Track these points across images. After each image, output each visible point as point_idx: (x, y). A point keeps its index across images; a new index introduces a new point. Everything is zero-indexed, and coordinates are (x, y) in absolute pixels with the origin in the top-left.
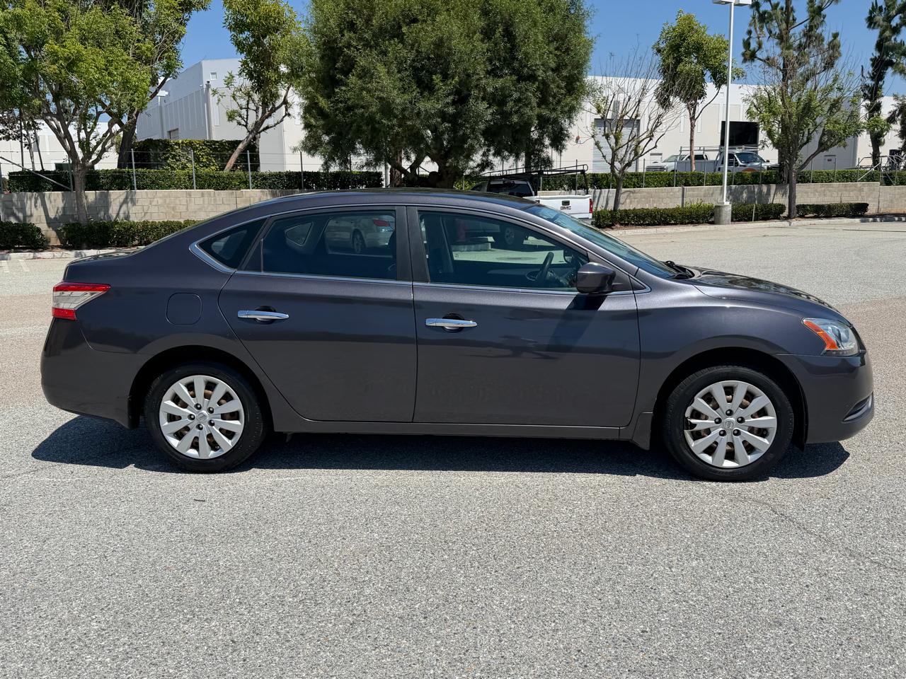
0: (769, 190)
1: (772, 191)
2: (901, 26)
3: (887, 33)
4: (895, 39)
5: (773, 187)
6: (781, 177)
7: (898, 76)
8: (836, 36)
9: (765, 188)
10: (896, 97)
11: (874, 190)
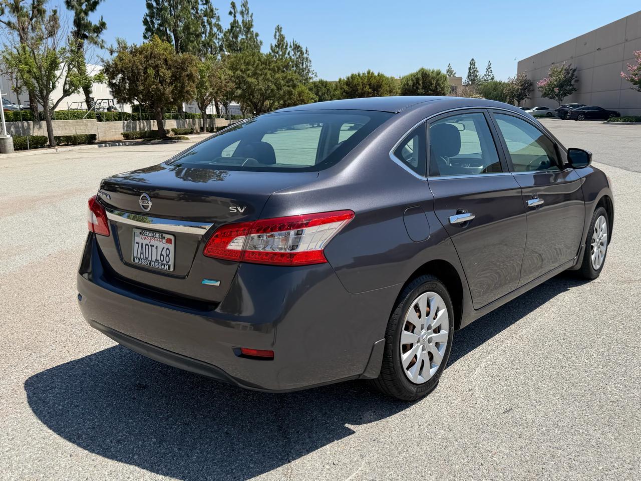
0: (29, 125)
1: (32, 127)
2: (88, 11)
3: (83, 15)
4: (87, 19)
5: (31, 123)
6: (34, 116)
7: (92, 46)
8: (55, 12)
9: (25, 123)
10: (102, 60)
11: (94, 125)
